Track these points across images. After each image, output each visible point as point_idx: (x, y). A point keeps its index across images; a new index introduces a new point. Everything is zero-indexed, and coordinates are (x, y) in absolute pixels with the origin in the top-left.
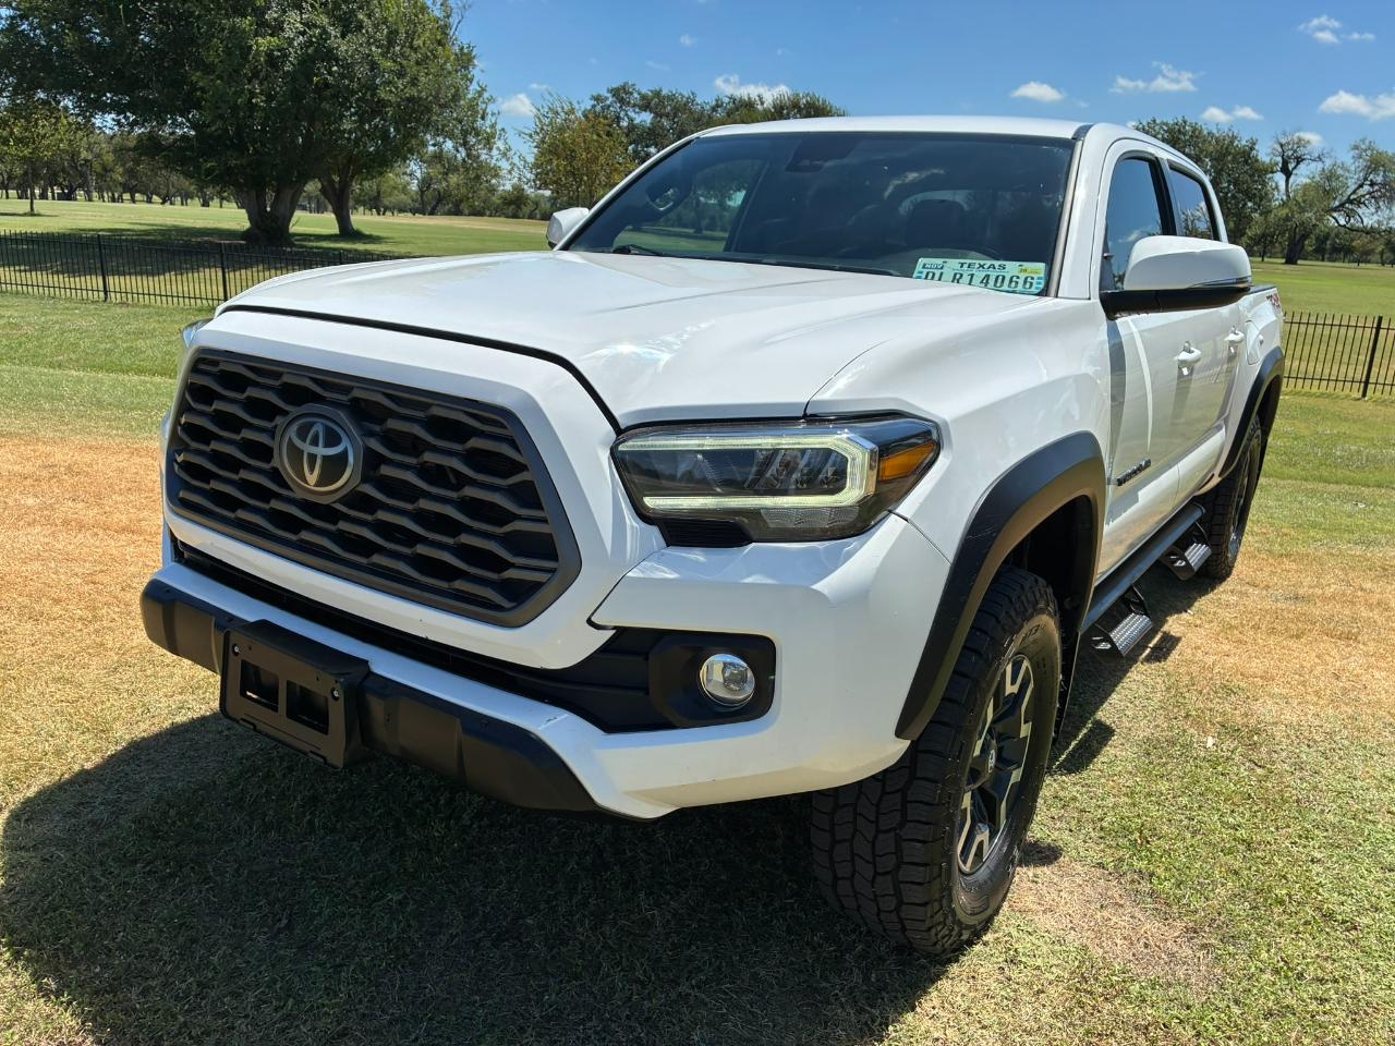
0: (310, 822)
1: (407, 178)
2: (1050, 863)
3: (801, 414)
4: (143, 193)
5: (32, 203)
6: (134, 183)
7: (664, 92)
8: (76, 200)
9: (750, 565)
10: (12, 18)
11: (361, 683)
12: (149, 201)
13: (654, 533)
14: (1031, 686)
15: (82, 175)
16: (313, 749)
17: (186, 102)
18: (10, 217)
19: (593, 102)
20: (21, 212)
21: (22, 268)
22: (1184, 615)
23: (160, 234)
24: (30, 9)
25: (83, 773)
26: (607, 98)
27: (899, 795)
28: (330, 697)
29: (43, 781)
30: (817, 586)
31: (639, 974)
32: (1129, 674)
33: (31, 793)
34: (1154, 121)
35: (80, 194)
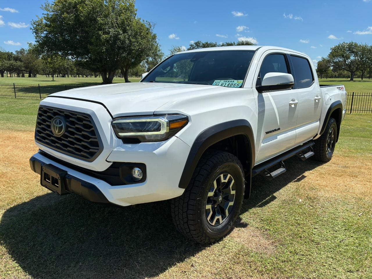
0: (70, 213)
1: (144, 68)
2: (245, 227)
3: (153, 114)
4: (81, 75)
5: (53, 78)
6: (79, 72)
7: (209, 43)
8: (66, 77)
9: (140, 147)
10: (47, 34)
11: (64, 176)
12: (83, 77)
13: (121, 141)
14: (233, 181)
15: (67, 71)
16: (56, 191)
17: (88, 52)
18: (48, 82)
19: (190, 46)
20: (51, 80)
21: (47, 94)
22: (311, 171)
23: (82, 85)
24: (50, 31)
25: (25, 202)
26: (194, 45)
27: (187, 203)
28: (58, 179)
29: (16, 204)
30: (154, 152)
31: (132, 246)
32: (288, 185)
33: (12, 206)
34: (344, 42)
35: (66, 76)
